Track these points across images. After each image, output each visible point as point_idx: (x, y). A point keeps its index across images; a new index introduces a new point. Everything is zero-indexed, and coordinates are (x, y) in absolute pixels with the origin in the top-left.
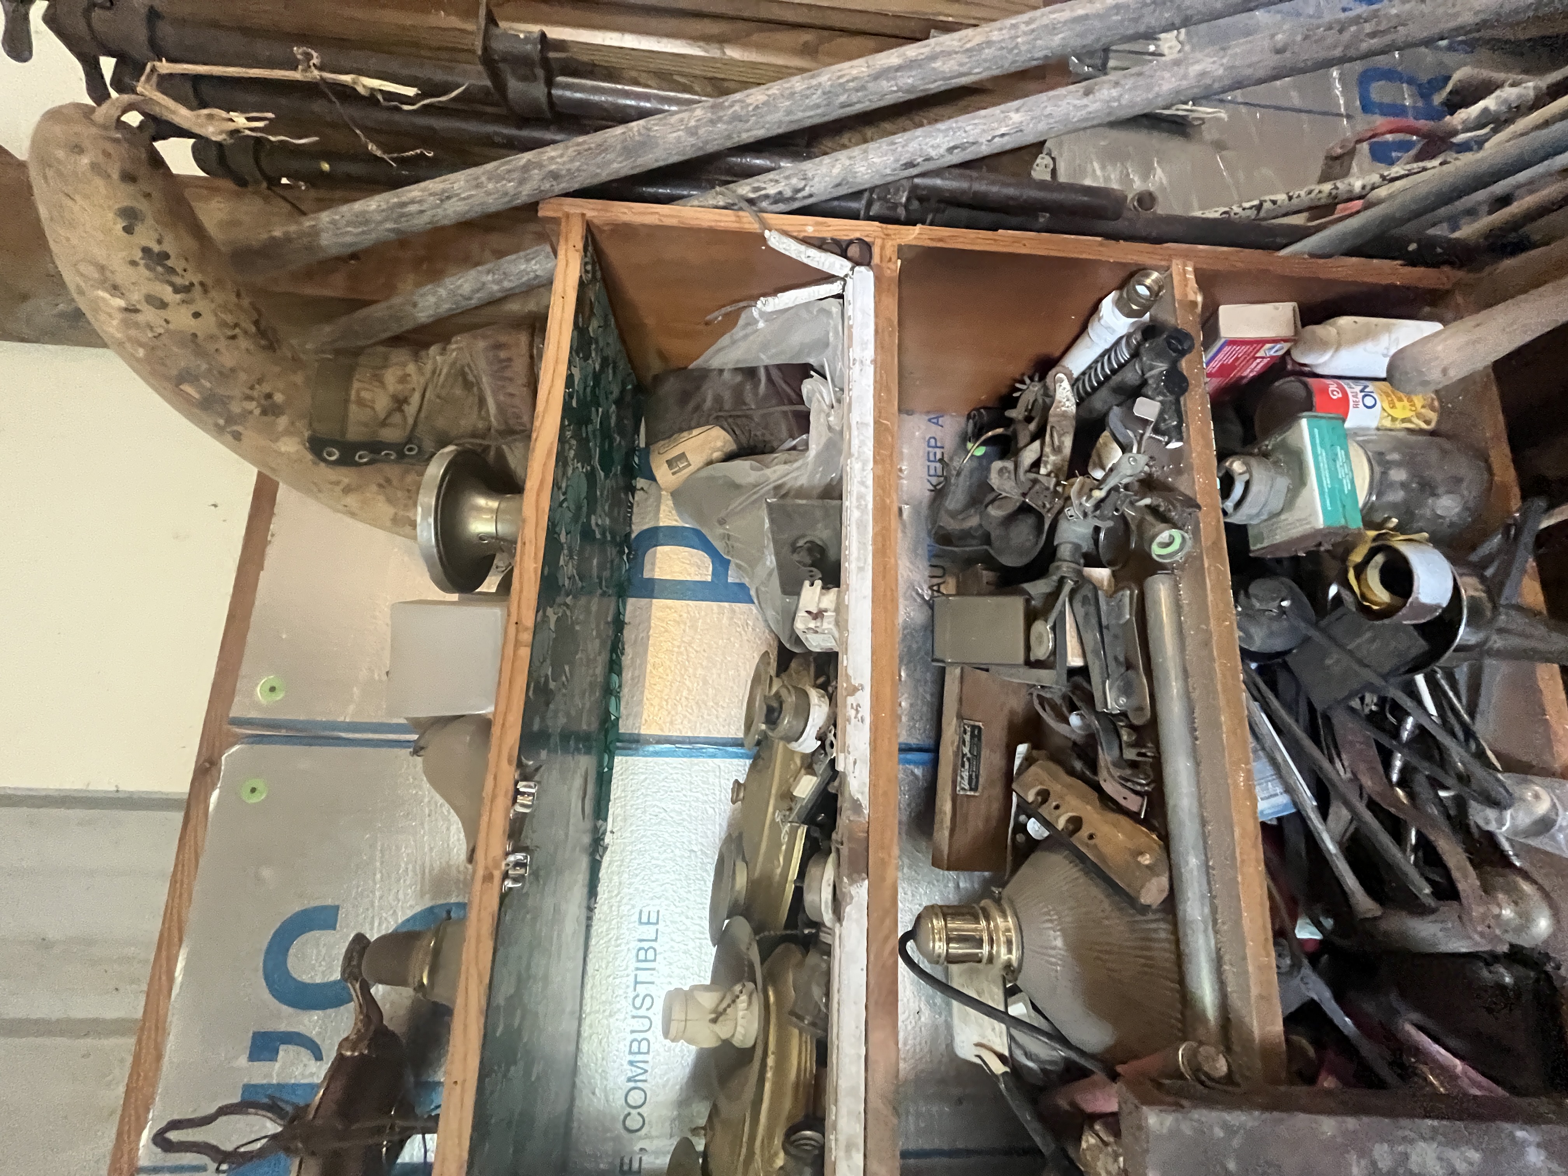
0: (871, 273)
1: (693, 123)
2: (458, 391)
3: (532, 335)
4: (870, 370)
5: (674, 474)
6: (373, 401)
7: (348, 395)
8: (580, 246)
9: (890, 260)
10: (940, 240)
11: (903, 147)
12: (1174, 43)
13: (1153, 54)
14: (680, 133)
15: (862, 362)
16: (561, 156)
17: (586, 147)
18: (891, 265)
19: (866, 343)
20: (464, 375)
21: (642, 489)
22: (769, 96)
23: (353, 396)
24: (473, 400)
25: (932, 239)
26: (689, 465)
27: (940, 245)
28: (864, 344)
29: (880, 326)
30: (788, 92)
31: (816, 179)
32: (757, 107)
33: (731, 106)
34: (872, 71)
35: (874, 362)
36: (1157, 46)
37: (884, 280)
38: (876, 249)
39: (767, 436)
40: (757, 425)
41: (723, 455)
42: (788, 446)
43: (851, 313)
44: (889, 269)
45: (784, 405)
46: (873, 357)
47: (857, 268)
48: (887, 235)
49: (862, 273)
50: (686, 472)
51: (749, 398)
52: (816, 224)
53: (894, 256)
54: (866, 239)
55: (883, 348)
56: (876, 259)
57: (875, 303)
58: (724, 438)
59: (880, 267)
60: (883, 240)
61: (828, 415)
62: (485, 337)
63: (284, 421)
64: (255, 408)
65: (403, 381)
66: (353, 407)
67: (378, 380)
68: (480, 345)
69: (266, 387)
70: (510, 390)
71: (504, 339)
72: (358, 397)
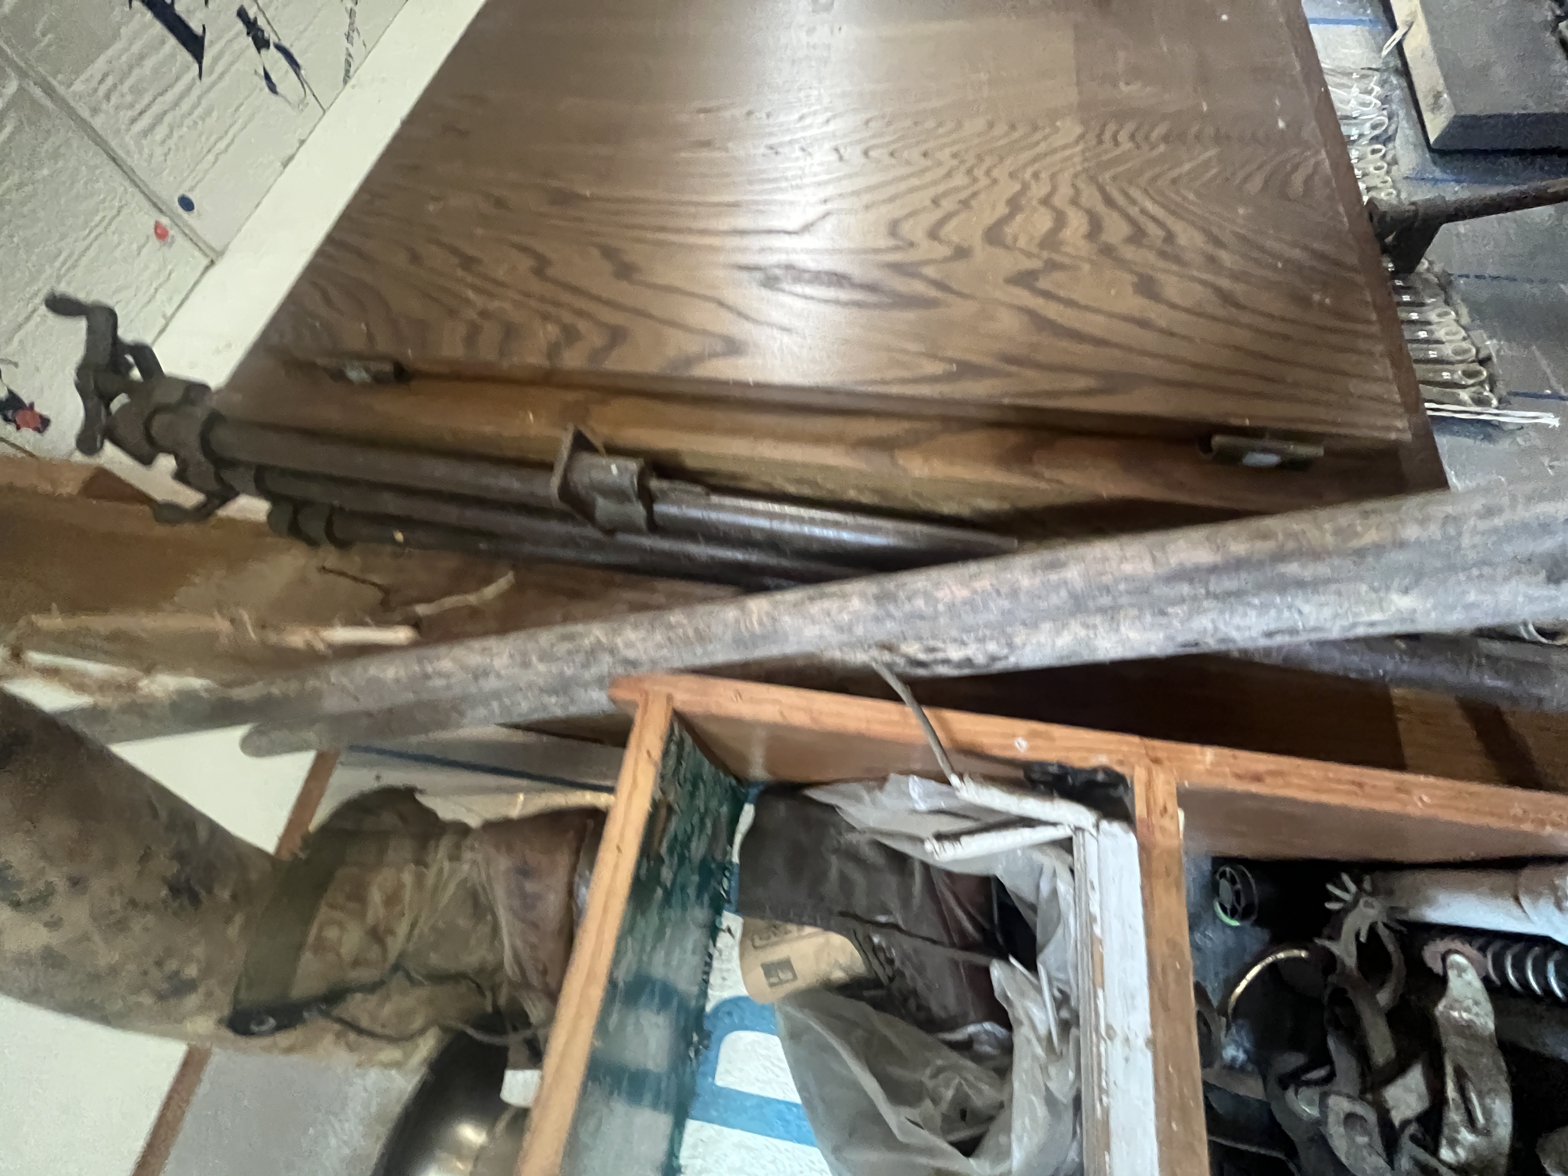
0: (1131, 840)
2: (463, 922)
3: (577, 852)
4: (1145, 1061)
5: (772, 985)
7: (305, 934)
8: (657, 754)
9: (1164, 812)
10: (1257, 778)
11: (1182, 623)
12: (1455, 327)
13: (1426, 341)
15: (1127, 1040)
18: (1166, 822)
19: (1133, 997)
23: (311, 938)
24: (484, 929)
25: (1239, 777)
26: (795, 977)
27: (1254, 788)
28: (1129, 997)
29: (1157, 958)
31: (1028, 649)
34: (1161, 571)
35: (1152, 1043)
36: (1430, 332)
37: (1156, 853)
38: (1139, 790)
39: (920, 986)
40: (905, 957)
41: (848, 979)
42: (959, 1035)
43: (1095, 909)
44: (1163, 829)
45: (953, 945)
46: (1150, 1032)
47: (1104, 824)
48: (1156, 761)
49: (1114, 836)
50: (789, 988)
51: (894, 904)
52: (1031, 736)
53: (1172, 804)
54: (1118, 769)
55: (1166, 1008)
56: (1140, 810)
57: (1145, 905)
58: (852, 954)
59: (1149, 827)
60: (1149, 772)
61: (1044, 1069)
62: (510, 849)
63: (192, 1000)
64: (147, 999)
65: (392, 900)
66: (307, 956)
67: (359, 896)
68: (503, 863)
69: (172, 965)
70: (534, 939)
71: (534, 858)
72: (319, 938)
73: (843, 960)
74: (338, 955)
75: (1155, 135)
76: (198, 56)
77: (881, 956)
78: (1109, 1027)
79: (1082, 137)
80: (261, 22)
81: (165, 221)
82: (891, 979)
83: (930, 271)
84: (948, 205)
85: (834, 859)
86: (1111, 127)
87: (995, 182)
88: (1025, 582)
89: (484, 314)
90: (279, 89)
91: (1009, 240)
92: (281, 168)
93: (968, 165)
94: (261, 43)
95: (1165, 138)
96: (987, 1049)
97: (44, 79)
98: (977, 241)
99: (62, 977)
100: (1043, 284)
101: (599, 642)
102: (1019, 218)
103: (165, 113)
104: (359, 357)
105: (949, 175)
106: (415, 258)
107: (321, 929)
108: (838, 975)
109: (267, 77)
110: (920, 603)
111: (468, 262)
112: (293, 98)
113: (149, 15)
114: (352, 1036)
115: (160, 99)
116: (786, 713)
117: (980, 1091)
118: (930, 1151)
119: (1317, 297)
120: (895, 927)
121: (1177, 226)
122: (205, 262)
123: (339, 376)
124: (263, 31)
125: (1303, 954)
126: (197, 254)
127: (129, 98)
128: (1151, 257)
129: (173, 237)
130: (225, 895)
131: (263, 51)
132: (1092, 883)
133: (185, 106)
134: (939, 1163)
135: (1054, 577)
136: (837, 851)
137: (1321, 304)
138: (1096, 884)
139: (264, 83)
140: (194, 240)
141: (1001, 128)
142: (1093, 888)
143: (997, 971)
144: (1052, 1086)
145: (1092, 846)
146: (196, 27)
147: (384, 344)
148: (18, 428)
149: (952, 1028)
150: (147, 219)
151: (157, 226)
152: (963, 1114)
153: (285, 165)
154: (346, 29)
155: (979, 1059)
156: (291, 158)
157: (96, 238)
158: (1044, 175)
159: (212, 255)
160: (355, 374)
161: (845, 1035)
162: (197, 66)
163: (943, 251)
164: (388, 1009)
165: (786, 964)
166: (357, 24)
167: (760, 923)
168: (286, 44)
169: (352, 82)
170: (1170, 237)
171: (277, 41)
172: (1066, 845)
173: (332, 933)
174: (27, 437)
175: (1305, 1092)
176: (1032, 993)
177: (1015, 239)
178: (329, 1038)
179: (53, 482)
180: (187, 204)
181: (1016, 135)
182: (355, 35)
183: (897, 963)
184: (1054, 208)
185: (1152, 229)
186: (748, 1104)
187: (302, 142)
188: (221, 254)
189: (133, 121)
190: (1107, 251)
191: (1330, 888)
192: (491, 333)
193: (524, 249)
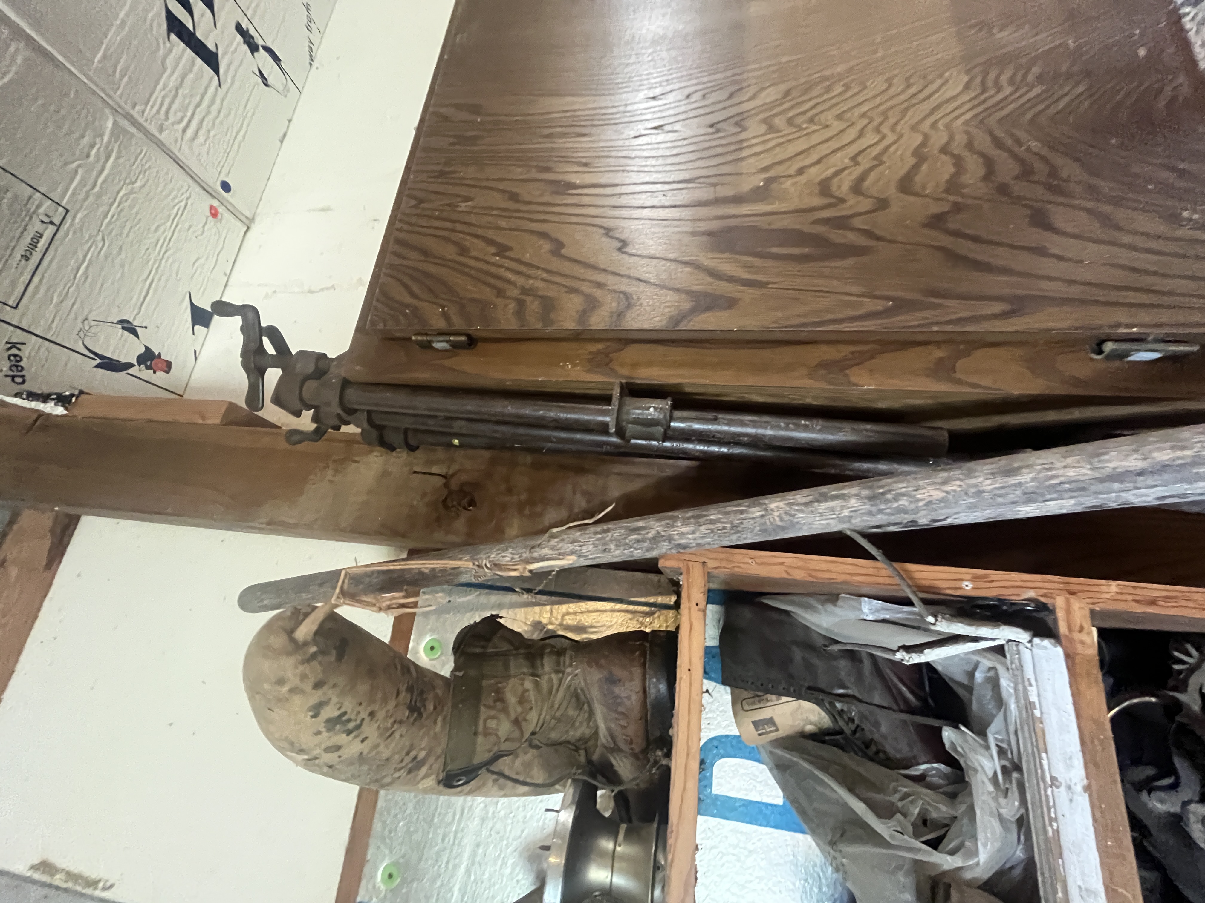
0: (1059, 650)
1: (846, 513)
2: (571, 712)
4: (1083, 801)
5: (760, 735)
6: (498, 730)
7: (477, 726)
9: (1081, 629)
10: (1153, 602)
14: (831, 521)
15: (1069, 788)
16: (693, 532)
17: (720, 526)
18: (1083, 637)
19: (1071, 758)
20: (577, 696)
21: (707, 691)
22: (947, 492)
23: (481, 728)
25: (1138, 601)
26: (777, 730)
27: (1151, 610)
29: (1086, 733)
30: (973, 490)
32: (930, 503)
33: (896, 499)
34: (1098, 475)
35: (1087, 788)
37: (1078, 660)
38: (1060, 614)
39: (876, 737)
40: (862, 717)
41: (817, 731)
42: (913, 772)
43: (1033, 698)
44: (1082, 643)
45: (902, 711)
46: (1085, 782)
47: (1037, 640)
48: (1072, 593)
49: (1045, 648)
50: (773, 736)
51: (850, 681)
52: (975, 579)
53: (1087, 624)
54: (1043, 600)
55: (1096, 765)
56: (1063, 628)
57: (1073, 695)
58: (819, 714)
59: (1071, 641)
60: (1068, 601)
61: (996, 799)
62: (599, 667)
63: (424, 770)
64: (402, 773)
65: (522, 700)
66: (480, 739)
67: (500, 699)
68: (596, 675)
69: (413, 754)
70: (623, 723)
71: (618, 672)
72: (485, 727)
73: (814, 718)
74: (497, 735)
75: (1030, 78)
76: (216, 69)
77: (845, 717)
78: (1053, 779)
79: (967, 87)
80: (252, 32)
81: (215, 203)
82: (854, 732)
83: (857, 222)
84: (865, 163)
85: (795, 649)
86: (992, 76)
87: (901, 136)
88: (988, 485)
89: (525, 291)
90: (270, 82)
91: (917, 187)
92: (279, 143)
93: (875, 123)
94: (253, 48)
95: (1040, 79)
96: (936, 780)
97: (128, 113)
98: (892, 191)
99: (365, 768)
100: (952, 225)
101: (658, 532)
102: (924, 167)
103: (204, 118)
104: (441, 333)
105: (861, 134)
106: (464, 251)
107: (485, 721)
108: (809, 728)
109: (260, 72)
110: (903, 502)
111: (502, 250)
112: (280, 88)
113: (182, 45)
114: (502, 781)
115: (199, 109)
116: (790, 571)
117: (937, 809)
118: (910, 849)
119: (1185, 214)
120: (854, 697)
121: (1059, 161)
122: (245, 229)
123: (427, 346)
124: (253, 38)
125: (1153, 700)
126: (239, 224)
127: (180, 114)
128: (1040, 192)
129: (222, 215)
130: (431, 707)
131: (256, 54)
132: (1029, 679)
133: (214, 112)
134: (919, 857)
135: (1012, 481)
136: (796, 643)
137: (1190, 220)
138: (1033, 682)
139: (259, 80)
140: (235, 213)
141: (898, 85)
142: (1031, 685)
143: (948, 734)
144: (1003, 811)
145: (1026, 655)
146: (211, 47)
147: (458, 323)
148: (155, 372)
149: (907, 767)
150: (204, 203)
151: (211, 207)
152: (925, 822)
153: (282, 142)
154: (305, 20)
155: (931, 787)
156: (285, 135)
157: (176, 226)
158: (941, 125)
159: (247, 222)
160: (440, 345)
161: (825, 769)
162: (216, 78)
163: (865, 205)
164: (518, 763)
165: (770, 721)
166: (313, 16)
167: (745, 694)
168: (269, 44)
169: (315, 64)
170: (1053, 172)
171: (264, 44)
172: (1000, 650)
173: (492, 724)
174: (160, 377)
175: (1155, 795)
176: (982, 751)
177: (924, 187)
178: (490, 783)
179: (203, 418)
180: (226, 187)
181: (913, 90)
182: (312, 25)
183: (856, 722)
184: (953, 156)
185: (1038, 165)
186: (737, 804)
187: (290, 121)
188: (252, 220)
189: (184, 131)
190: (1003, 189)
191: (1176, 654)
192: (533, 306)
193: (544, 235)
